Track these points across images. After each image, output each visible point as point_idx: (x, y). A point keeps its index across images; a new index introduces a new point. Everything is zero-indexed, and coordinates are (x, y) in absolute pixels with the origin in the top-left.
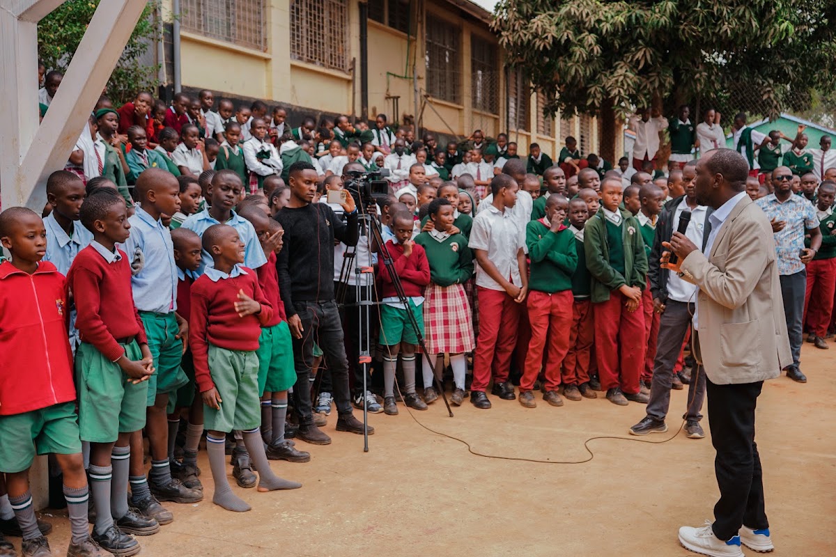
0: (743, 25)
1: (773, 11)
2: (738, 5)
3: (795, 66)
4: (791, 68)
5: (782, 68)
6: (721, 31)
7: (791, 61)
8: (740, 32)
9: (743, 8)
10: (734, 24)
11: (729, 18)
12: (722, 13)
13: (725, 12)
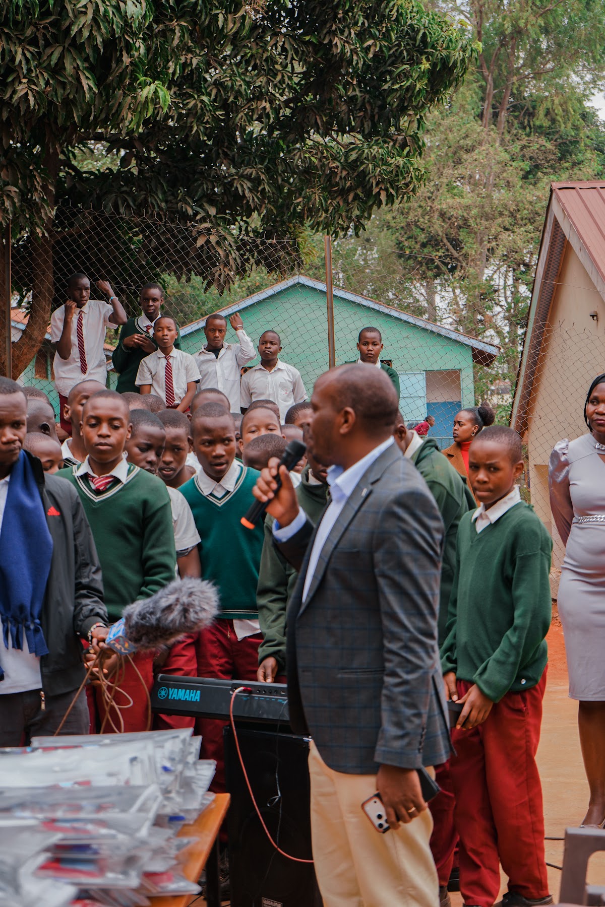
0: (63, 85)
1: (126, 60)
2: (48, 44)
3: (257, 182)
4: (249, 184)
5: (231, 184)
6: (16, 97)
7: (248, 171)
8: (58, 101)
9: (60, 49)
10: (42, 83)
11: (29, 70)
12: (13, 59)
13: (19, 57)
